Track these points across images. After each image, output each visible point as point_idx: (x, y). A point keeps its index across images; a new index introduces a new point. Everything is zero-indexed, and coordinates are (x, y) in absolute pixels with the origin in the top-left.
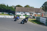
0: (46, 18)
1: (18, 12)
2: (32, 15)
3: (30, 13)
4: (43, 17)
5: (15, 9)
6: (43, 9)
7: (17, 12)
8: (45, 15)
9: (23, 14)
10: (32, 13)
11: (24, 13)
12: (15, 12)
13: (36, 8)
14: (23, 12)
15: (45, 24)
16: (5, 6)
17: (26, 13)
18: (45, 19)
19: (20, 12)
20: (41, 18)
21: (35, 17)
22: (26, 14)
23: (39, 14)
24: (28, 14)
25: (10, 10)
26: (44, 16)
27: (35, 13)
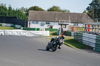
0: (97, 35)
1: (33, 23)
2: (65, 27)
3: (61, 25)
4: (90, 33)
5: (27, 14)
6: (88, 15)
7: (31, 22)
8: (93, 28)
9: (46, 26)
10: (65, 23)
11: (48, 24)
12: (27, 22)
13: (74, 14)
14: (45, 22)
15: (94, 49)
16: (5, 9)
17: (51, 24)
18: (94, 37)
19: (37, 23)
20: (85, 35)
21: (72, 32)
22: (51, 27)
23: (80, 25)
24: (56, 26)
25: (15, 17)
26: (91, 30)
27: (72, 24)
